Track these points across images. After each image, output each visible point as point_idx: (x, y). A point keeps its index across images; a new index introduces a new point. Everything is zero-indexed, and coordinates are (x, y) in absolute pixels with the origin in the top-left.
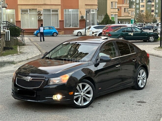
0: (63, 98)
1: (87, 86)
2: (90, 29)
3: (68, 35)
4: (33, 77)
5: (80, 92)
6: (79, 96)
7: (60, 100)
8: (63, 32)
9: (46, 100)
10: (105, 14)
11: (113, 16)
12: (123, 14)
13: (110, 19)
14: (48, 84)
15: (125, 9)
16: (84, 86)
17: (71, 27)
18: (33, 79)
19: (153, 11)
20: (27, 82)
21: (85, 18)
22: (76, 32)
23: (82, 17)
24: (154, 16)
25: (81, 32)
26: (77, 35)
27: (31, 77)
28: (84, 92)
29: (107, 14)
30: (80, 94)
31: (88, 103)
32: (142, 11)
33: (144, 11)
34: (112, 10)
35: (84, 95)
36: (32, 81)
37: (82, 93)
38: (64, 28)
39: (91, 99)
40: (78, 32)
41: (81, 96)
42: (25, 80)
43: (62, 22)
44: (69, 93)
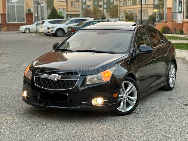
0: (105, 102)
1: (131, 85)
2: (44, 24)
3: (12, 32)
4: (62, 75)
5: (122, 94)
6: (122, 98)
7: (102, 105)
8: (6, 28)
9: (83, 106)
10: (52, 8)
11: (61, 10)
12: (70, 8)
13: (58, 14)
14: (85, 84)
15: (72, 2)
16: (126, 86)
17: (16, 22)
18: (62, 78)
19: (101, 6)
20: (54, 81)
21: (32, 11)
22: (23, 28)
23: (29, 10)
24: (102, 12)
25: (29, 29)
26: (25, 32)
27: (59, 75)
28: (127, 94)
29: (54, 8)
30: (122, 97)
31: (131, 107)
32: (89, 6)
33: (91, 6)
34: (60, 4)
35: (127, 97)
36: (61, 80)
37: (125, 95)
38: (7, 23)
39: (135, 102)
40: (26, 29)
41: (123, 98)
42: (50, 79)
43: (4, 15)
44: (113, 95)
